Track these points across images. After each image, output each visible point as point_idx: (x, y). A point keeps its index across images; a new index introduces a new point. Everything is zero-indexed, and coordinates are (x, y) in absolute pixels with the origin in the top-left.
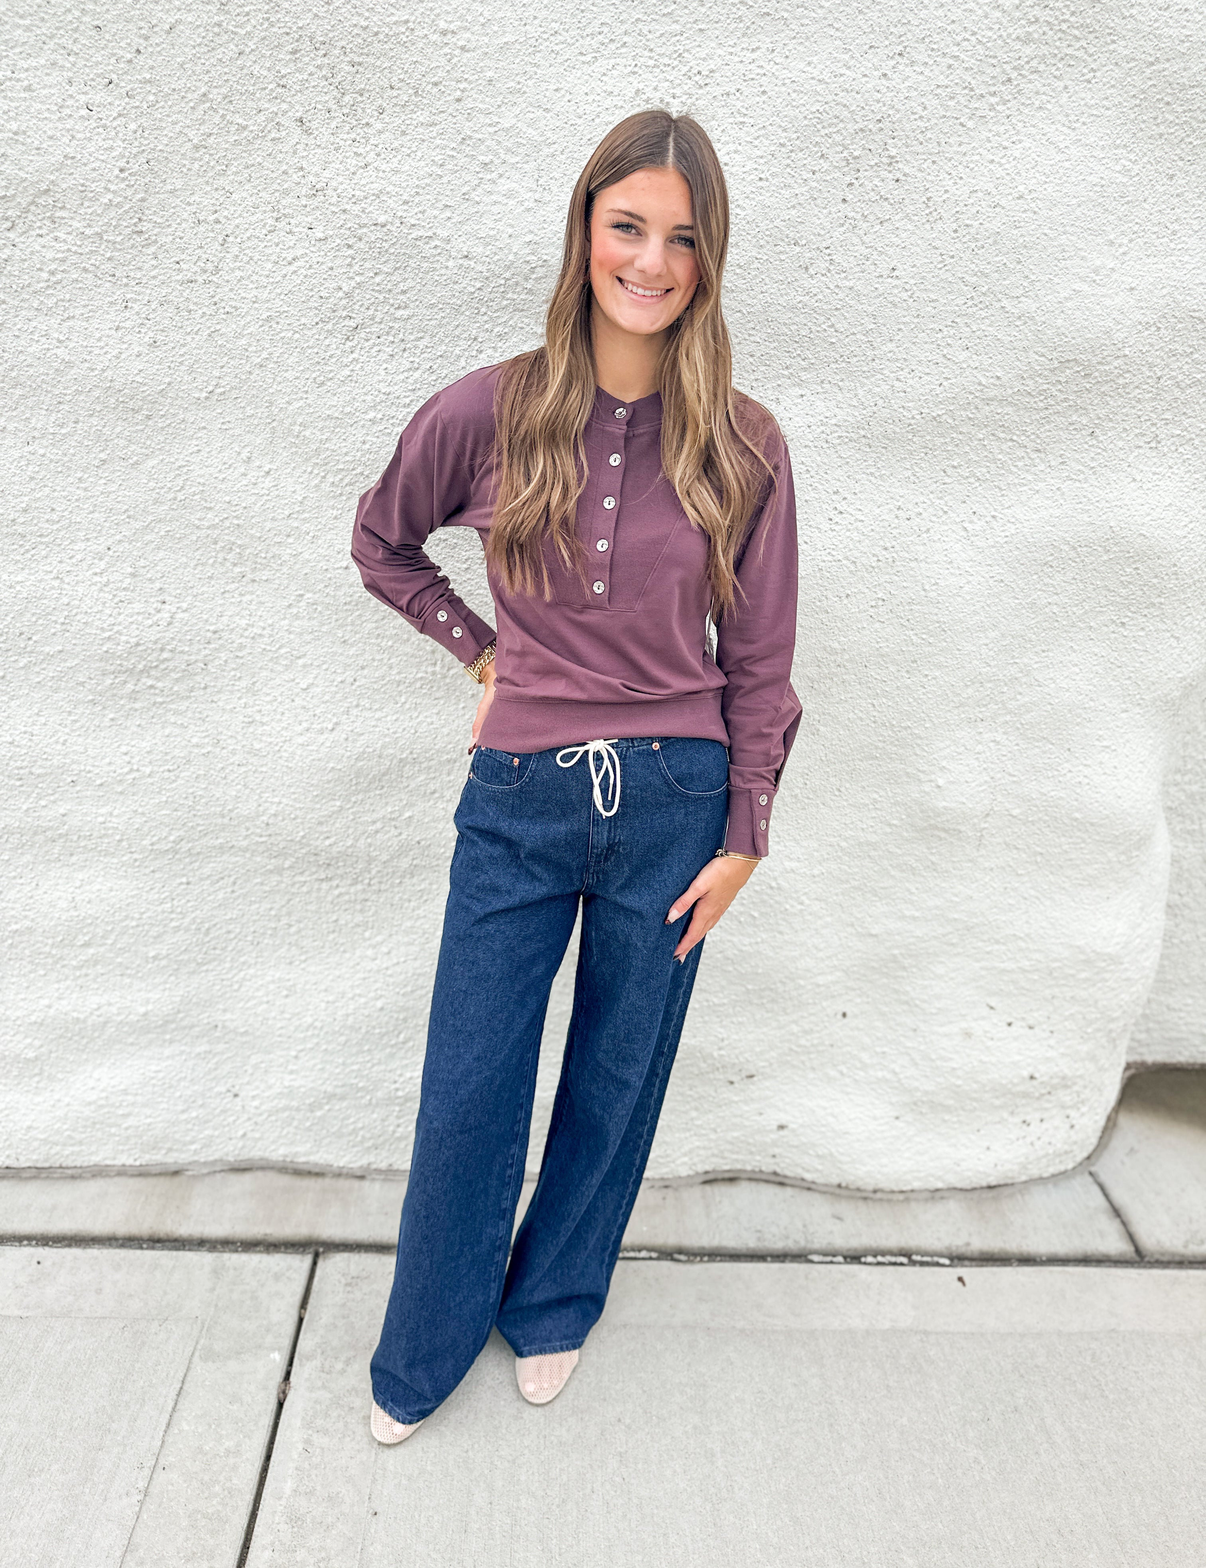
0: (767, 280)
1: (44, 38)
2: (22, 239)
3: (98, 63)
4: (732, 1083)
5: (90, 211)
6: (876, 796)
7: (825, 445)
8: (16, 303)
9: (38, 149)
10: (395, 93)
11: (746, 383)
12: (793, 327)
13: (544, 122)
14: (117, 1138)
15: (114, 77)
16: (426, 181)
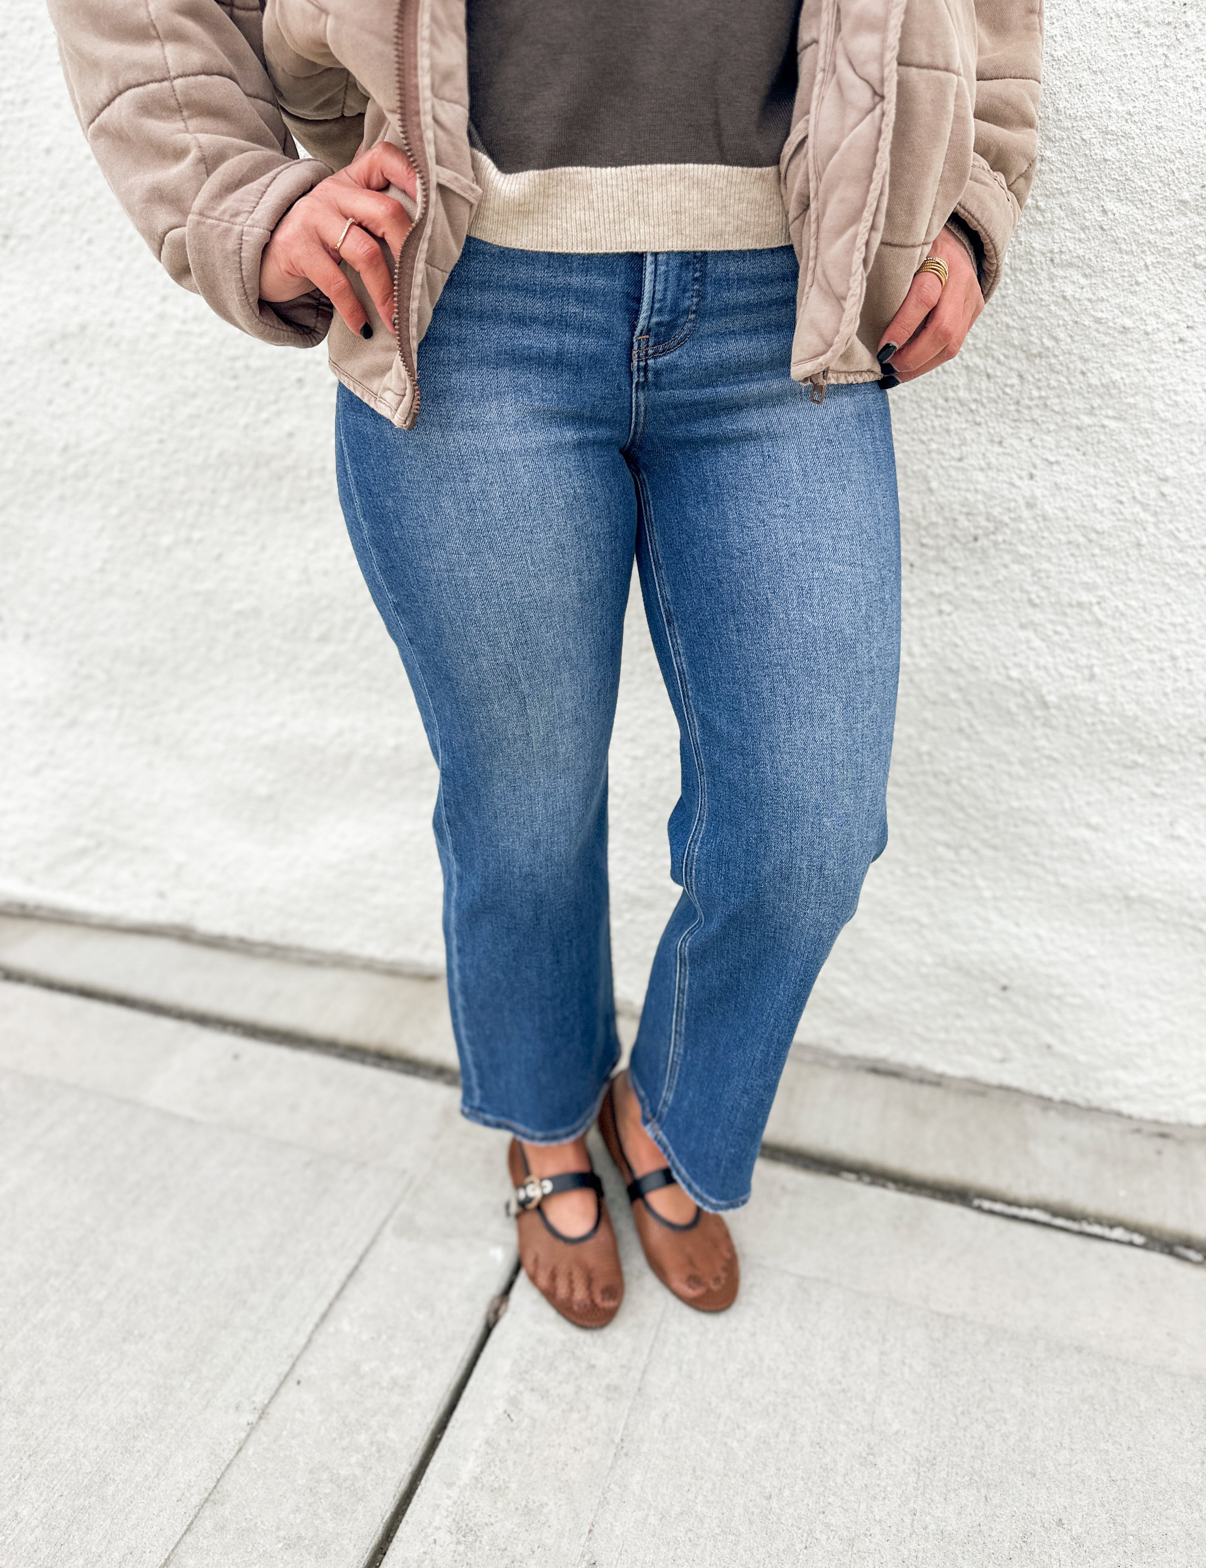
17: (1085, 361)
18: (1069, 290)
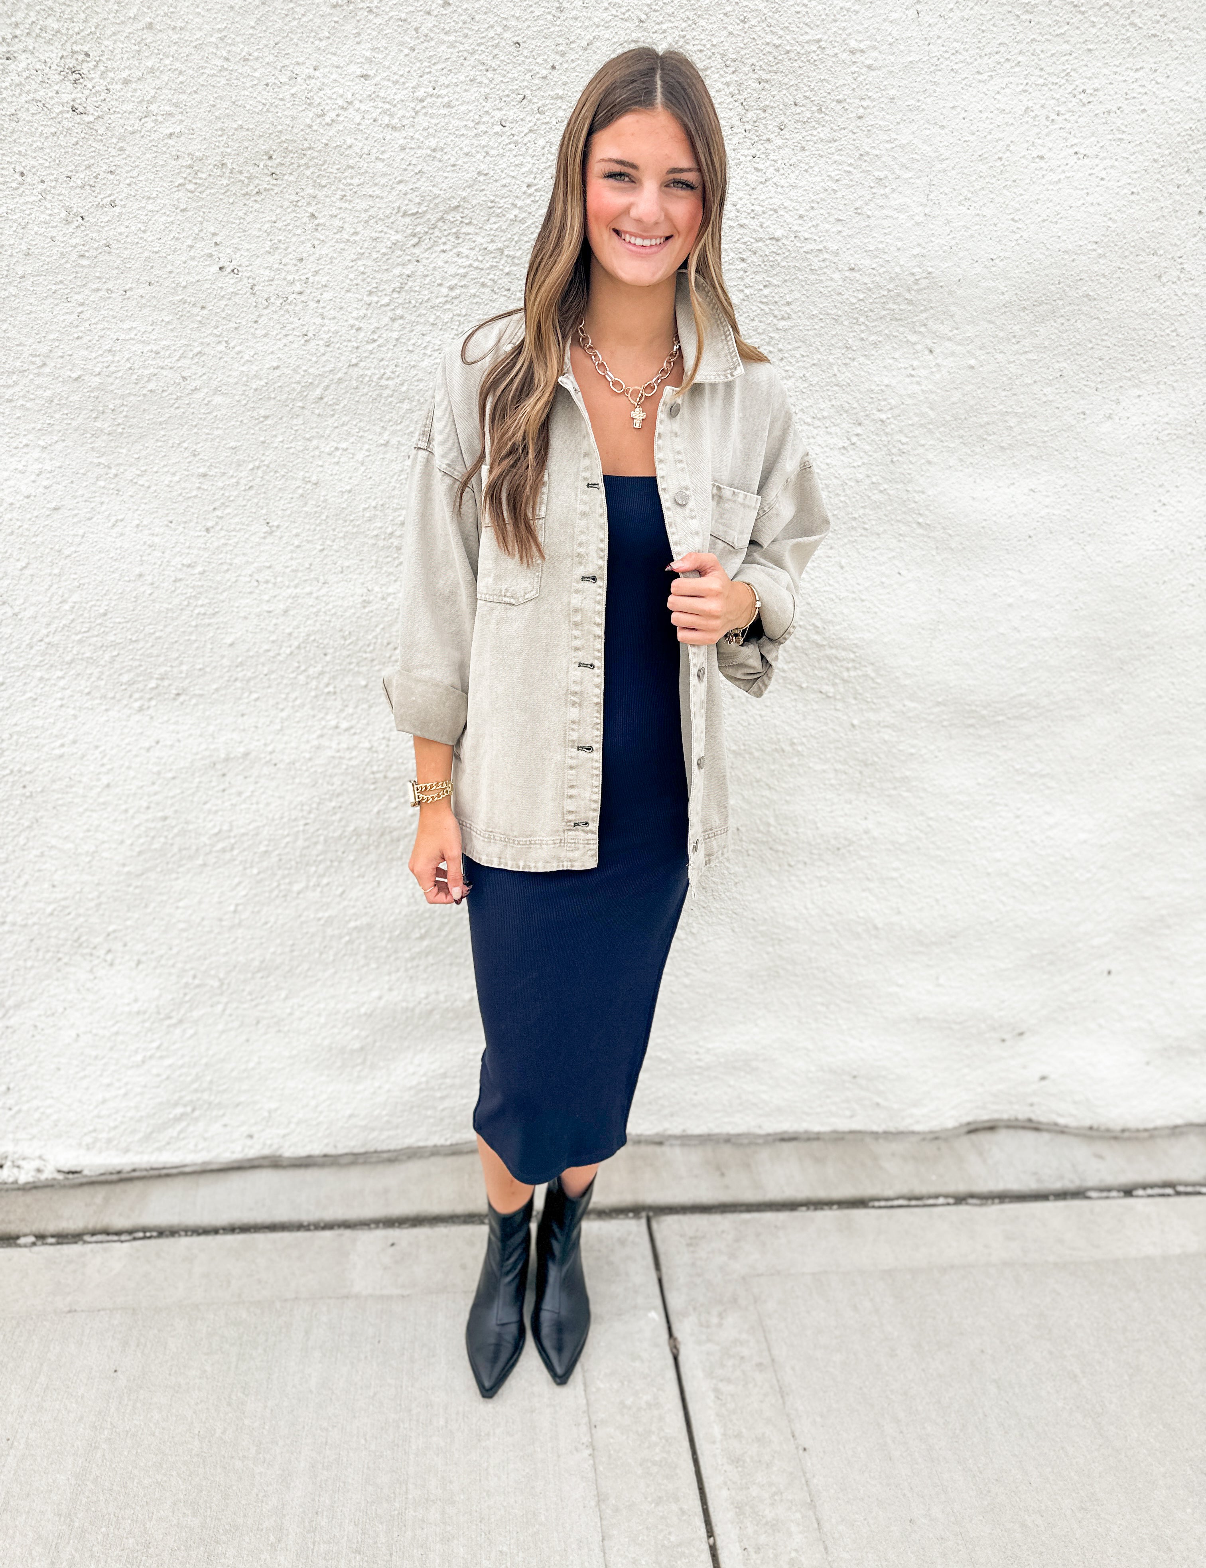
0: (1125, 288)
1: (465, 54)
2: (426, 255)
3: (514, 79)
4: (1003, 1041)
5: (495, 226)
6: (1163, 768)
7: (1156, 442)
8: (413, 318)
9: (453, 166)
10: (798, 110)
11: (1093, 385)
12: (1141, 332)
13: (939, 138)
14: (432, 1120)
15: (528, 93)
16: (821, 196)
17: (893, 766)
18: (886, 737)
